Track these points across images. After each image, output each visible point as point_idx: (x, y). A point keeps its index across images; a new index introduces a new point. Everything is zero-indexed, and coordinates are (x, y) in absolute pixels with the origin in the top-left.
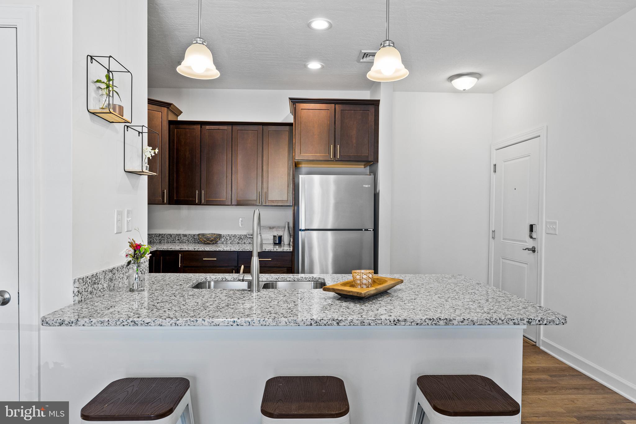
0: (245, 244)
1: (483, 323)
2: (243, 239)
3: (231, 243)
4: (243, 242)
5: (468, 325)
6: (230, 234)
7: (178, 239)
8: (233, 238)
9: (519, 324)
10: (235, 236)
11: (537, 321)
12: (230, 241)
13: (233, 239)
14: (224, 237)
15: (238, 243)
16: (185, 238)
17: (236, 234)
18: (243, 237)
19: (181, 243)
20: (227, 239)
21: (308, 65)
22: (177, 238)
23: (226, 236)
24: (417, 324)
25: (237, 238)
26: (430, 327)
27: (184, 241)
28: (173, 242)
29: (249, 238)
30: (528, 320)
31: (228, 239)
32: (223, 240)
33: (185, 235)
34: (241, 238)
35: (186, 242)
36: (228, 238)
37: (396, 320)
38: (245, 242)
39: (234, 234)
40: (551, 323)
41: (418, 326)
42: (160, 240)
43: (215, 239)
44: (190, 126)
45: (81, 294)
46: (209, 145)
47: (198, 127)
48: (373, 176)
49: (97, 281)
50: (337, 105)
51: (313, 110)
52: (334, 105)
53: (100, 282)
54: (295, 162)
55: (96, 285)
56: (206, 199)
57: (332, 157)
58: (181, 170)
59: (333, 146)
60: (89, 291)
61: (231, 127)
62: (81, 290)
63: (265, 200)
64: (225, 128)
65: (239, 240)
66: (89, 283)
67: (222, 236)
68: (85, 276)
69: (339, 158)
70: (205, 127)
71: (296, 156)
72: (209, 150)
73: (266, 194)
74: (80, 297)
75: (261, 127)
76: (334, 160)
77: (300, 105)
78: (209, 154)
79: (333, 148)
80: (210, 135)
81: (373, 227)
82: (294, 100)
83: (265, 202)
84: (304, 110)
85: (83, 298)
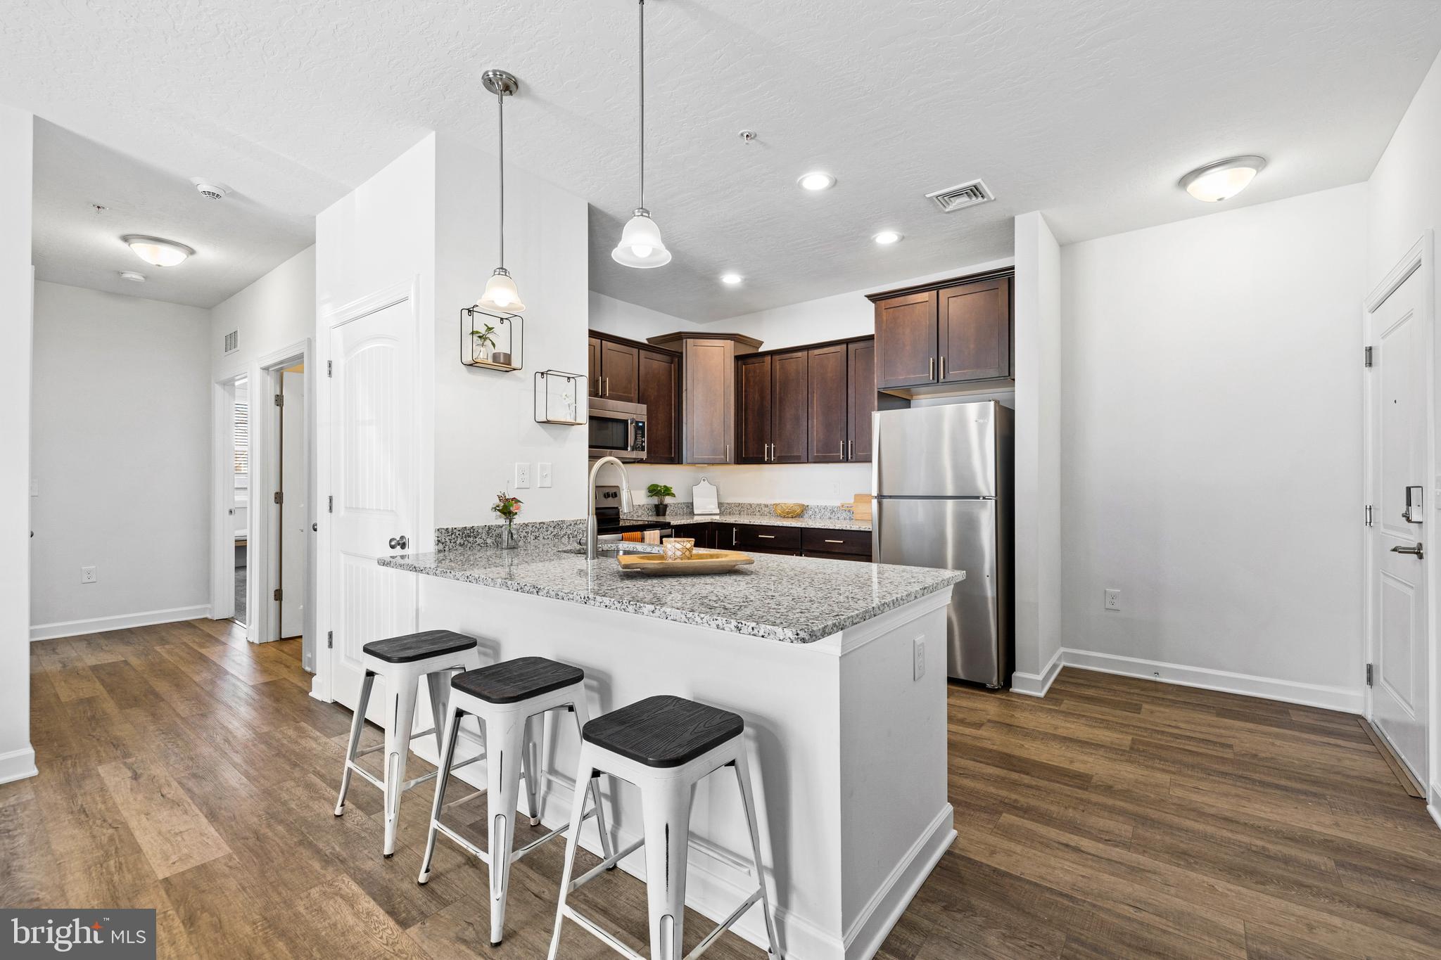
0: (838, 519)
1: (677, 618)
2: (836, 513)
3: (821, 518)
4: (836, 517)
5: (659, 617)
6: (819, 504)
8: (823, 511)
9: (723, 629)
10: (825, 508)
11: (750, 628)
12: (820, 514)
14: (812, 509)
15: (830, 518)
16: (766, 509)
17: (827, 504)
18: (836, 509)
20: (815, 512)
21: (875, 238)
22: (757, 509)
23: (814, 508)
24: (606, 606)
25: (828, 510)
26: (619, 611)
28: (753, 514)
29: (844, 510)
30: (737, 624)
31: (818, 512)
32: (811, 512)
33: (766, 506)
34: (834, 511)
35: (766, 515)
36: (817, 510)
37: (586, 596)
38: (838, 517)
39: (824, 504)
40: (772, 636)
41: (607, 609)
42: (739, 510)
43: (801, 512)
44: (760, 359)
45: (443, 543)
46: (780, 382)
47: (768, 359)
48: (992, 403)
49: (472, 534)
50: (941, 291)
51: (902, 307)
52: (936, 291)
53: (480, 536)
54: (879, 392)
55: (472, 539)
56: (778, 455)
57: (933, 378)
58: (750, 418)
59: (933, 360)
60: (458, 542)
61: (806, 352)
62: (443, 540)
63: (851, 454)
64: (799, 354)
65: (831, 513)
66: (459, 534)
67: (809, 507)
68: (450, 527)
69: (944, 378)
70: (777, 357)
71: (878, 383)
72: (780, 389)
73: (851, 444)
74: (441, 547)
75: (845, 346)
76: (938, 382)
77: (883, 303)
78: (780, 393)
79: (933, 363)
80: (782, 367)
81: (993, 494)
82: (874, 298)
83: (851, 457)
84: (889, 310)
85: (447, 549)
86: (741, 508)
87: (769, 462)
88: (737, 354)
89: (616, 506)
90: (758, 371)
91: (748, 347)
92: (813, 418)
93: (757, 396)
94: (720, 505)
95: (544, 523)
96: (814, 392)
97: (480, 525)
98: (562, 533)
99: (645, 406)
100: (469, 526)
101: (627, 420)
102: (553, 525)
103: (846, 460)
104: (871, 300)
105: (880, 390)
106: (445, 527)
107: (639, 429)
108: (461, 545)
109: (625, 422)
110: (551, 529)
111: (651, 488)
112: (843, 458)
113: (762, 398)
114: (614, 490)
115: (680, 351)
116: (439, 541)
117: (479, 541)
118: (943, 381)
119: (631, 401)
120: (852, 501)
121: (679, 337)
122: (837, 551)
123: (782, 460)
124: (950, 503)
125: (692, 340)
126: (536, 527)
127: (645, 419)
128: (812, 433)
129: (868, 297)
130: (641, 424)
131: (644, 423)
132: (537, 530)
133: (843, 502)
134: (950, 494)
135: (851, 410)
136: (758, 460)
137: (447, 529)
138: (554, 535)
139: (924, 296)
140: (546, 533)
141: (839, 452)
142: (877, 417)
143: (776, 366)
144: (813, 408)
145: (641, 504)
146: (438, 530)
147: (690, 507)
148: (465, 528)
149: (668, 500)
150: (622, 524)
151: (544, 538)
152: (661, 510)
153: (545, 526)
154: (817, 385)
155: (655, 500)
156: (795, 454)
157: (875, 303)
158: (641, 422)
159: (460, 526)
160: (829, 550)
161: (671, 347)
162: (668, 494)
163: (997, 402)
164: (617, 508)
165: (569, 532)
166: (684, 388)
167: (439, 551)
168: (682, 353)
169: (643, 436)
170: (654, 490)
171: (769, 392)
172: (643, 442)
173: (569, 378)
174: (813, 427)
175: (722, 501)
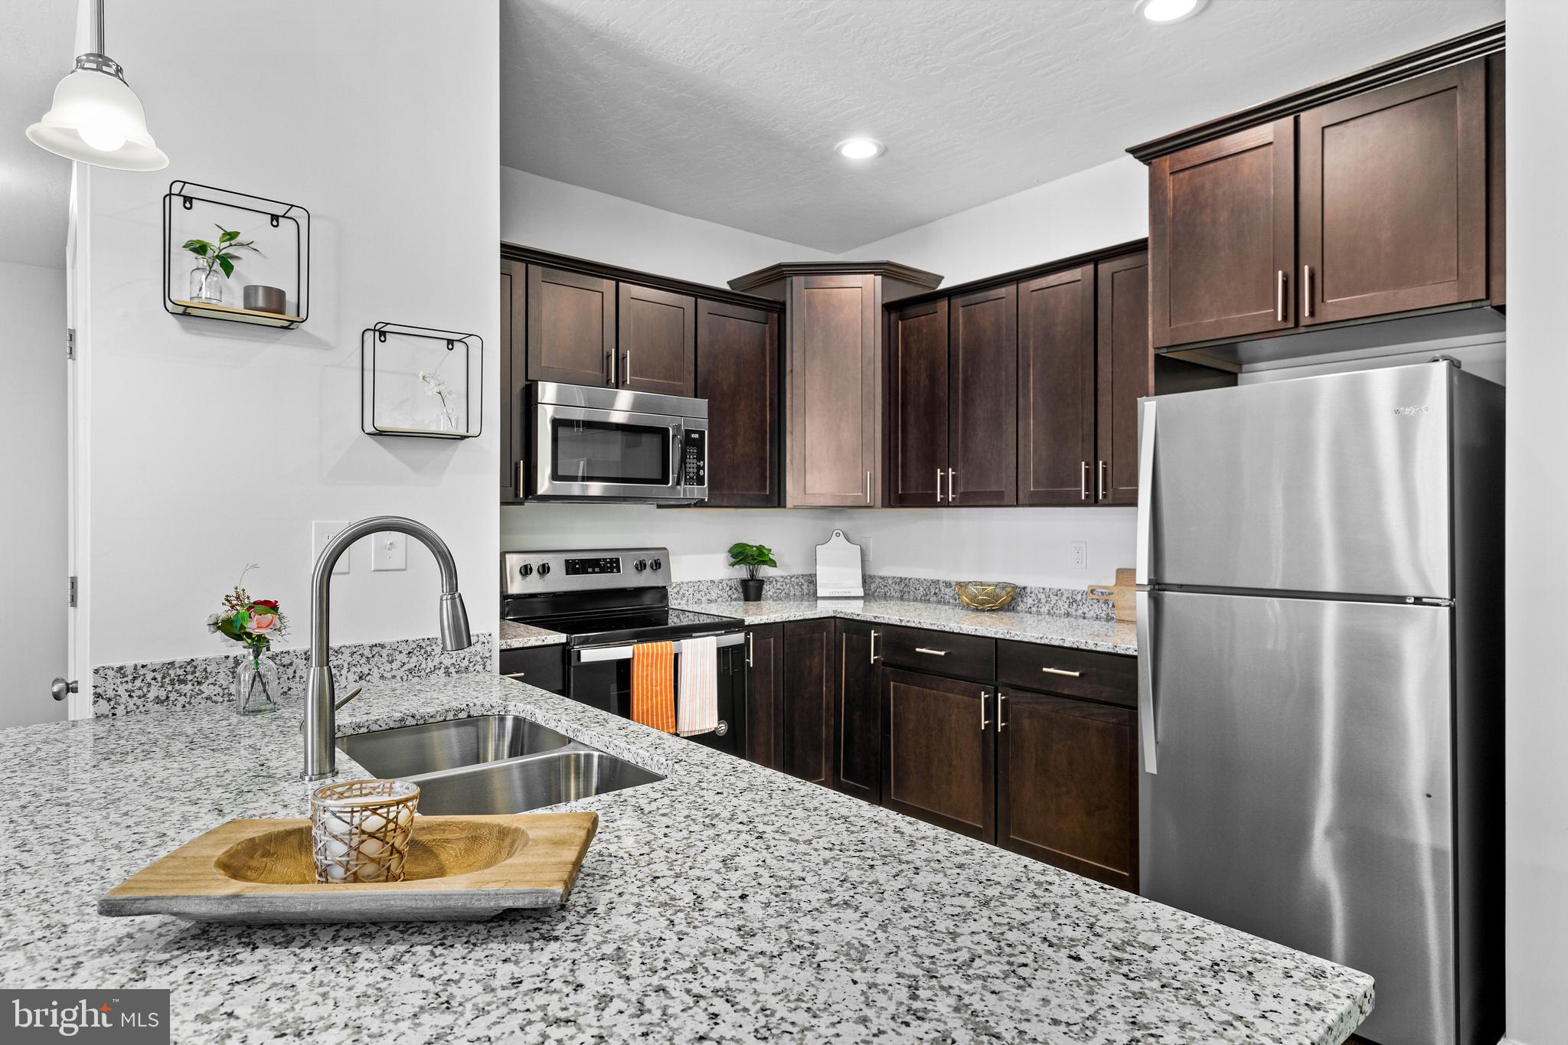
0: (1084, 618)
2: (1081, 604)
3: (1049, 614)
4: (1080, 612)
6: (1047, 586)
7: (935, 594)
8: (1054, 599)
10: (1058, 593)
12: (1048, 605)
13: (1053, 602)
14: (1033, 595)
15: (1068, 615)
16: (948, 590)
17: (1063, 587)
18: (1079, 598)
19: (939, 602)
20: (1039, 601)
21: (1140, 9)
22: (933, 591)
23: (1036, 592)
25: (1064, 598)
27: (947, 597)
29: (1095, 601)
31: (1043, 601)
32: (1030, 601)
33: (948, 585)
34: (1075, 601)
35: (951, 601)
36: (1042, 597)
38: (1084, 613)
39: (1056, 586)
42: (901, 591)
43: (1010, 600)
44: (929, 307)
45: (109, 700)
46: (965, 349)
47: (943, 305)
48: (1443, 365)
49: (190, 677)
50: (1303, 115)
51: (1211, 165)
52: (1291, 118)
53: (211, 680)
54: (1157, 356)
55: (189, 686)
56: (961, 489)
57: (1285, 318)
58: (912, 419)
59: (1285, 275)
60: (151, 696)
61: (1015, 286)
62: (110, 694)
63: (1105, 489)
64: (1002, 291)
65: (1071, 604)
66: (154, 679)
67: (1028, 590)
68: (129, 663)
69: (1312, 313)
70: (958, 301)
71: (1155, 336)
72: (966, 361)
73: (1105, 470)
74: (104, 707)
75: (1090, 268)
76: (1297, 324)
77: (1166, 163)
78: (965, 371)
79: (1285, 283)
80: (969, 319)
81: (1445, 593)
82: (1145, 153)
83: (1104, 496)
84: (1181, 175)
85: (121, 710)
86: (904, 590)
87: (945, 504)
88: (887, 300)
89: (661, 584)
90: (925, 331)
91: (911, 287)
92: (1027, 417)
93: (924, 380)
94: (866, 580)
95: (383, 646)
96: (1029, 366)
97: (210, 655)
98: (431, 665)
99: (703, 404)
100: (181, 658)
101: (667, 430)
102: (406, 649)
103: (1093, 501)
104: (1138, 158)
105: (1158, 352)
106: (117, 664)
107: (692, 442)
108: (158, 701)
109: (663, 432)
110: (403, 657)
111: (735, 551)
112: (1087, 496)
113: (933, 379)
114: (656, 555)
115: (782, 300)
116: (98, 696)
117: (207, 689)
118: (1309, 322)
119: (680, 393)
120: (1111, 581)
121: (779, 274)
122: (1066, 692)
123: (969, 499)
124: (1331, 607)
125: (802, 278)
126: (362, 655)
127: (704, 425)
128: (1027, 446)
129: (1133, 151)
130: (696, 436)
131: (702, 433)
132: (364, 660)
133: (1093, 583)
134: (1331, 587)
135: (1105, 399)
136: (925, 499)
137: (121, 668)
138: (410, 671)
139: (1264, 132)
140: (388, 667)
141: (1078, 483)
142: (1149, 408)
143: (957, 319)
144: (1026, 396)
145: (716, 578)
146: (96, 671)
147: (808, 586)
148: (172, 664)
149: (765, 571)
150: (673, 621)
151: (382, 677)
152: (752, 593)
153: (385, 653)
154: (1035, 350)
155: (742, 572)
156: (994, 489)
157: (1149, 164)
158: (695, 432)
159: (158, 659)
160: (1052, 689)
161: (767, 293)
162: (764, 562)
163: (1454, 365)
164: (664, 587)
165: (447, 662)
166: (788, 368)
167: (98, 717)
168: (784, 304)
169: (700, 457)
170: (741, 554)
171: (944, 368)
172: (699, 468)
173: (450, 342)
174: (1027, 434)
175: (872, 573)
